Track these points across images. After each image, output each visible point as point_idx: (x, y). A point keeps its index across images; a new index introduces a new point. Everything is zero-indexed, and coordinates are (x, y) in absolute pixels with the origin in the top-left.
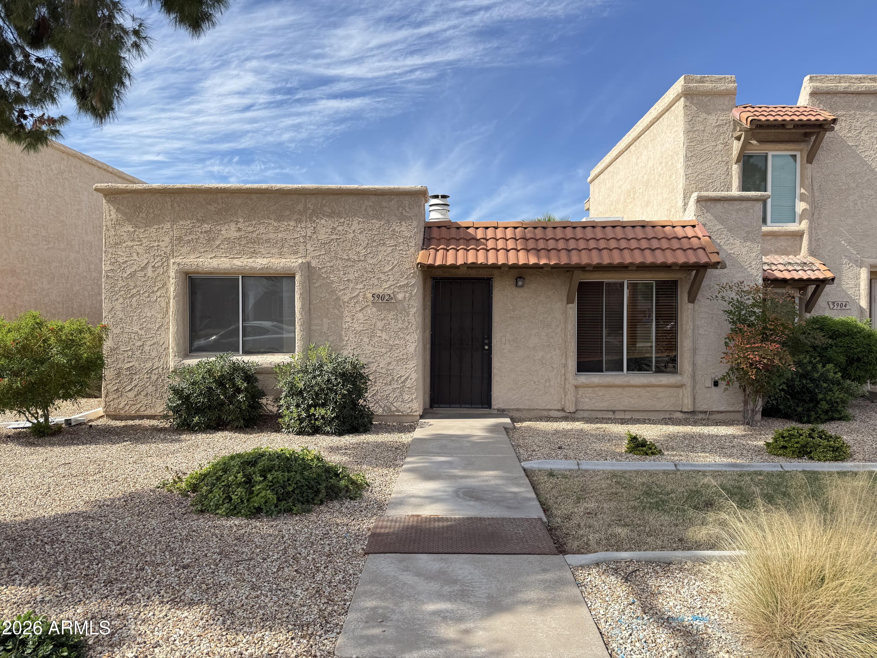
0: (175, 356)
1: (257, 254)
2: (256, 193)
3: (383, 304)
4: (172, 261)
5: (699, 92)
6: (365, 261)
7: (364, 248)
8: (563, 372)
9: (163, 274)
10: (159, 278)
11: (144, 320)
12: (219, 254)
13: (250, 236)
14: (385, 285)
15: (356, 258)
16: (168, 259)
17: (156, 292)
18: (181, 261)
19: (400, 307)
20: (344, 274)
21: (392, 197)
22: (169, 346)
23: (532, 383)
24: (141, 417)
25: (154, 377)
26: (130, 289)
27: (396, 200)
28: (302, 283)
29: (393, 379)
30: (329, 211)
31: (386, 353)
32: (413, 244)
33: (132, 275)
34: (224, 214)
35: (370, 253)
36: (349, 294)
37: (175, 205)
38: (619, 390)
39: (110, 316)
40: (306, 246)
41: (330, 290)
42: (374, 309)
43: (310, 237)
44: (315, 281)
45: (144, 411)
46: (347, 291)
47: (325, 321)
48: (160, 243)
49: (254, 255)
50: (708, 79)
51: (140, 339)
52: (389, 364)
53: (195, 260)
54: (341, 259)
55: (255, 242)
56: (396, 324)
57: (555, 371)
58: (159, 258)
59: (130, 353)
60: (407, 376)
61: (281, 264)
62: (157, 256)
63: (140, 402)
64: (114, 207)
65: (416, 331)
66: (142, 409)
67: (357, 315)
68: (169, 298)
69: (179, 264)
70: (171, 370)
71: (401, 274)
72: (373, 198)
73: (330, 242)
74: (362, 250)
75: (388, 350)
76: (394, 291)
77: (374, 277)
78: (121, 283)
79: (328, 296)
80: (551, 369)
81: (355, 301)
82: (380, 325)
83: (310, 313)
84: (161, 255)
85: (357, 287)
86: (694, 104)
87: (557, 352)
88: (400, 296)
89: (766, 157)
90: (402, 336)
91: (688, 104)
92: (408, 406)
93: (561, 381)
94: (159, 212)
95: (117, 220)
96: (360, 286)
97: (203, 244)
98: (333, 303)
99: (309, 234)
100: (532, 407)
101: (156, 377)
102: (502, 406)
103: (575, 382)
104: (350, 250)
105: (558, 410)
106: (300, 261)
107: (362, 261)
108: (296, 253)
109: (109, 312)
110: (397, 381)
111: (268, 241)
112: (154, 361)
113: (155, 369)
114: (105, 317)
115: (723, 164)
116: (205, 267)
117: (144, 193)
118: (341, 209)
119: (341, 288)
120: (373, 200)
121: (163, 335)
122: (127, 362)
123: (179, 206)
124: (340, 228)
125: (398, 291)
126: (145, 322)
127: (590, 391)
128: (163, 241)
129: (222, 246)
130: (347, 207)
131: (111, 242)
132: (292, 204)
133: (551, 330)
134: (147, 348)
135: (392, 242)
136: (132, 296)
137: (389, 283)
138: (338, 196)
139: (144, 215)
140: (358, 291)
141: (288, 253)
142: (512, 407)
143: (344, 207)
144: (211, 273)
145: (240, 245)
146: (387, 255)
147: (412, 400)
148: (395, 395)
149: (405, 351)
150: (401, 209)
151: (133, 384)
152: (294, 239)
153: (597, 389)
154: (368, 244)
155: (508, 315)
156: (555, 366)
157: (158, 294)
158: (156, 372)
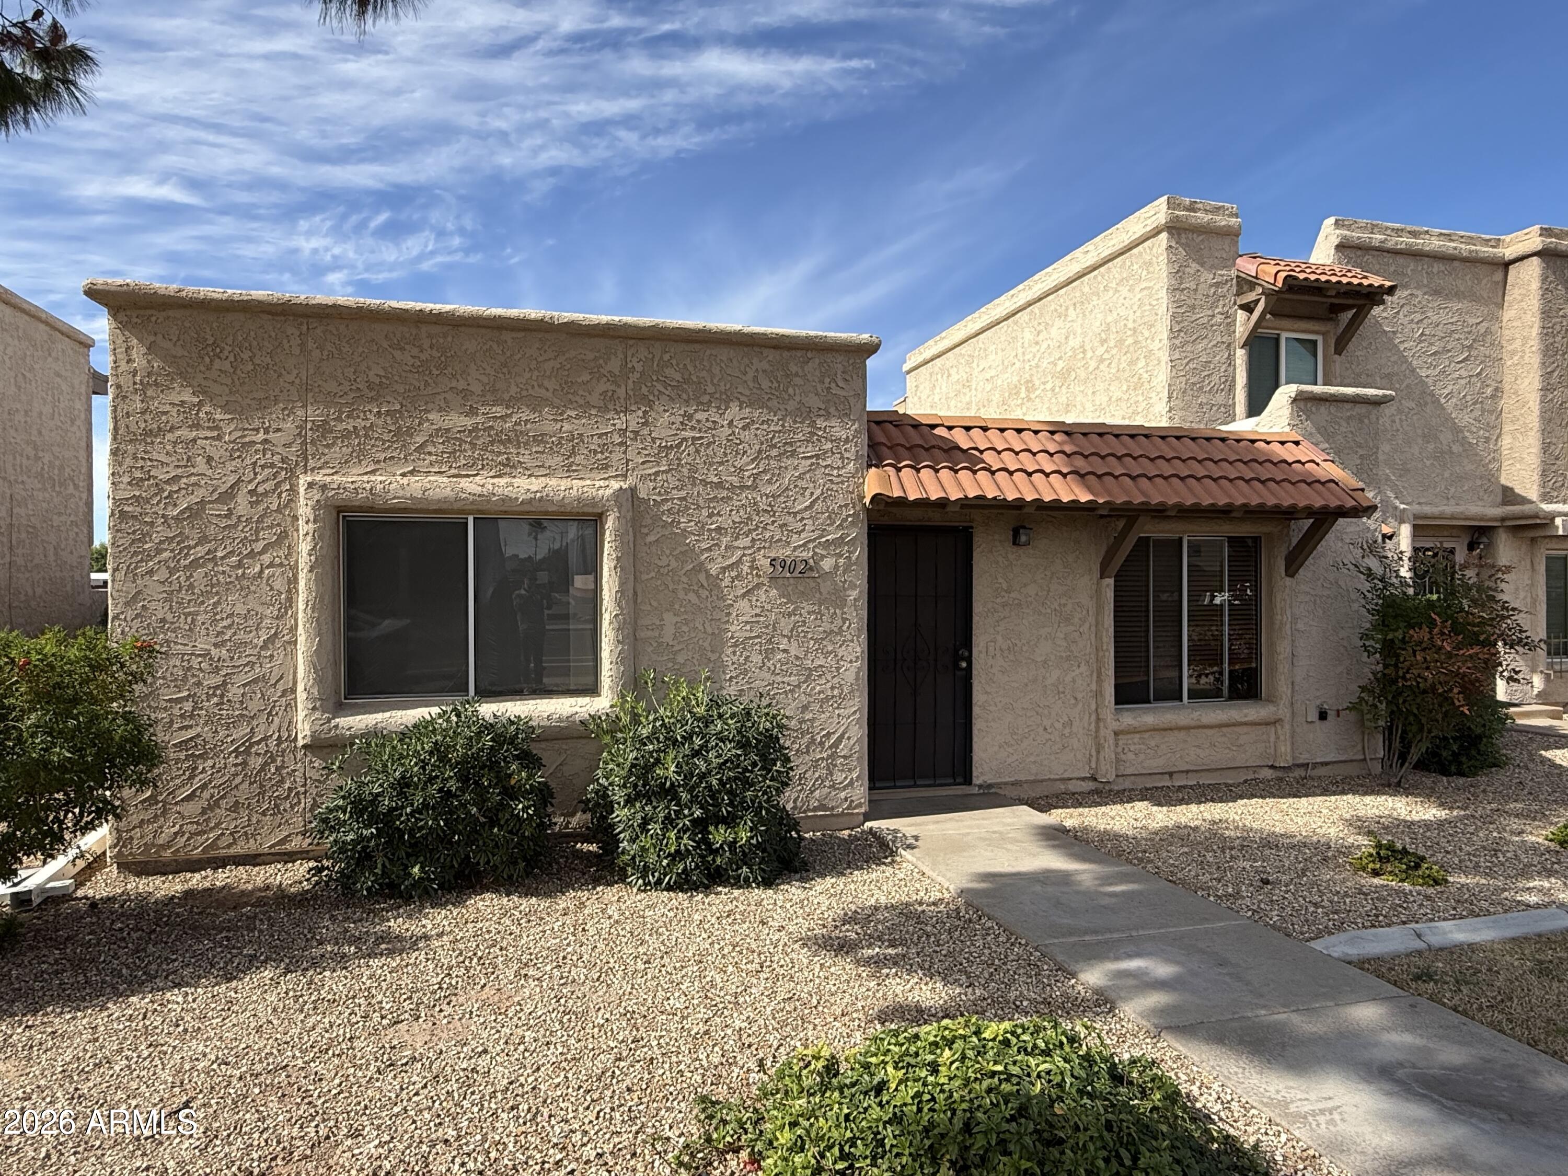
0: (314, 709)
1: (513, 467)
2: (513, 329)
3: (791, 581)
4: (303, 481)
5: (1190, 225)
6: (754, 487)
7: (753, 460)
8: (1093, 707)
9: (278, 510)
10: (268, 521)
11: (225, 623)
12: (422, 465)
13: (498, 425)
14: (797, 541)
15: (735, 480)
16: (292, 476)
17: (261, 553)
18: (328, 479)
19: (826, 587)
20: (710, 516)
21: (809, 355)
22: (295, 683)
23: (1041, 729)
24: (220, 863)
25: (256, 763)
26: (189, 548)
27: (817, 361)
28: (619, 535)
29: (813, 740)
30: (678, 377)
31: (799, 686)
32: (851, 455)
33: (195, 512)
34: (435, 372)
35: (764, 471)
36: (720, 560)
37: (311, 345)
38: (1182, 735)
39: (130, 614)
40: (625, 453)
41: (680, 549)
42: (774, 592)
43: (636, 433)
44: (645, 531)
45: (229, 846)
46: (715, 553)
47: (669, 618)
48: (271, 436)
49: (508, 470)
50: (1200, 206)
51: (217, 670)
52: (805, 708)
53: (365, 478)
54: (705, 483)
55: (509, 440)
56: (818, 622)
57: (1080, 705)
58: (267, 471)
59: (188, 706)
60: (841, 731)
61: (574, 492)
62: (263, 467)
63: (217, 825)
64: (140, 341)
65: (859, 637)
66: (223, 842)
67: (736, 605)
68: (295, 568)
69: (324, 487)
70: (301, 743)
71: (829, 517)
72: (772, 355)
73: (679, 446)
74: (748, 464)
75: (803, 678)
76: (815, 553)
77: (773, 522)
78: (160, 533)
79: (674, 564)
80: (1073, 701)
81: (733, 574)
82: (786, 625)
83: (635, 602)
84: (272, 465)
85: (736, 544)
86: (1181, 245)
87: (1083, 668)
88: (827, 564)
89: (1277, 340)
90: (830, 648)
91: (1173, 244)
92: (843, 795)
93: (1090, 724)
94: (268, 360)
95: (149, 374)
96: (744, 542)
97: (384, 442)
98: (685, 579)
99: (633, 426)
100: (1040, 777)
101: (260, 760)
102: (990, 779)
103: (1115, 726)
104: (721, 463)
105: (1083, 779)
106: (615, 485)
107: (748, 487)
108: (606, 467)
109: (127, 604)
110: (822, 743)
111: (540, 439)
112: (255, 723)
113: (258, 743)
114: (116, 617)
115: (1223, 346)
116: (390, 496)
117: (228, 310)
118: (704, 374)
119: (704, 545)
120: (770, 358)
121: (279, 659)
122: (181, 729)
123: (321, 348)
124: (700, 416)
125: (824, 553)
126: (230, 627)
127: (1136, 740)
128: (278, 430)
129: (431, 448)
130: (716, 370)
131: (133, 428)
132: (596, 359)
133: (1073, 628)
134: (234, 692)
135: (810, 450)
136: (195, 565)
137: (803, 535)
138: (697, 347)
139: (227, 366)
140: (740, 553)
141: (585, 466)
142: (1007, 779)
143: (709, 371)
144: (405, 510)
145: (473, 446)
146: (799, 477)
147: (851, 783)
148: (817, 775)
149: (836, 680)
150: (827, 380)
151: (197, 783)
152: (600, 436)
153: (1146, 735)
154: (760, 452)
155: (998, 600)
156: (1079, 696)
157: (266, 558)
158: (262, 748)
